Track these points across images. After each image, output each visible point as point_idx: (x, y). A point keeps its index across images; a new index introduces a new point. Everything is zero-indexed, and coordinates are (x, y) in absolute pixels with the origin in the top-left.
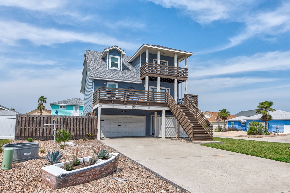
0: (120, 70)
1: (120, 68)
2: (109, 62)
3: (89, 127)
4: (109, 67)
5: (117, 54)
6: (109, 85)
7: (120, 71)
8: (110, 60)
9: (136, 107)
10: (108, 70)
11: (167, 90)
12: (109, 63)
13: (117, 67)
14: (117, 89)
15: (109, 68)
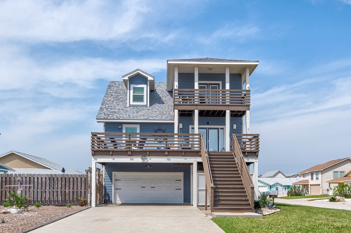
0: (147, 104)
1: (147, 102)
2: (130, 95)
3: (81, 189)
4: (130, 102)
5: (141, 82)
6: (126, 129)
7: (146, 106)
8: (132, 91)
9: (148, 159)
10: (129, 107)
11: (221, 129)
12: (130, 97)
13: (143, 101)
14: (138, 134)
15: (129, 104)
